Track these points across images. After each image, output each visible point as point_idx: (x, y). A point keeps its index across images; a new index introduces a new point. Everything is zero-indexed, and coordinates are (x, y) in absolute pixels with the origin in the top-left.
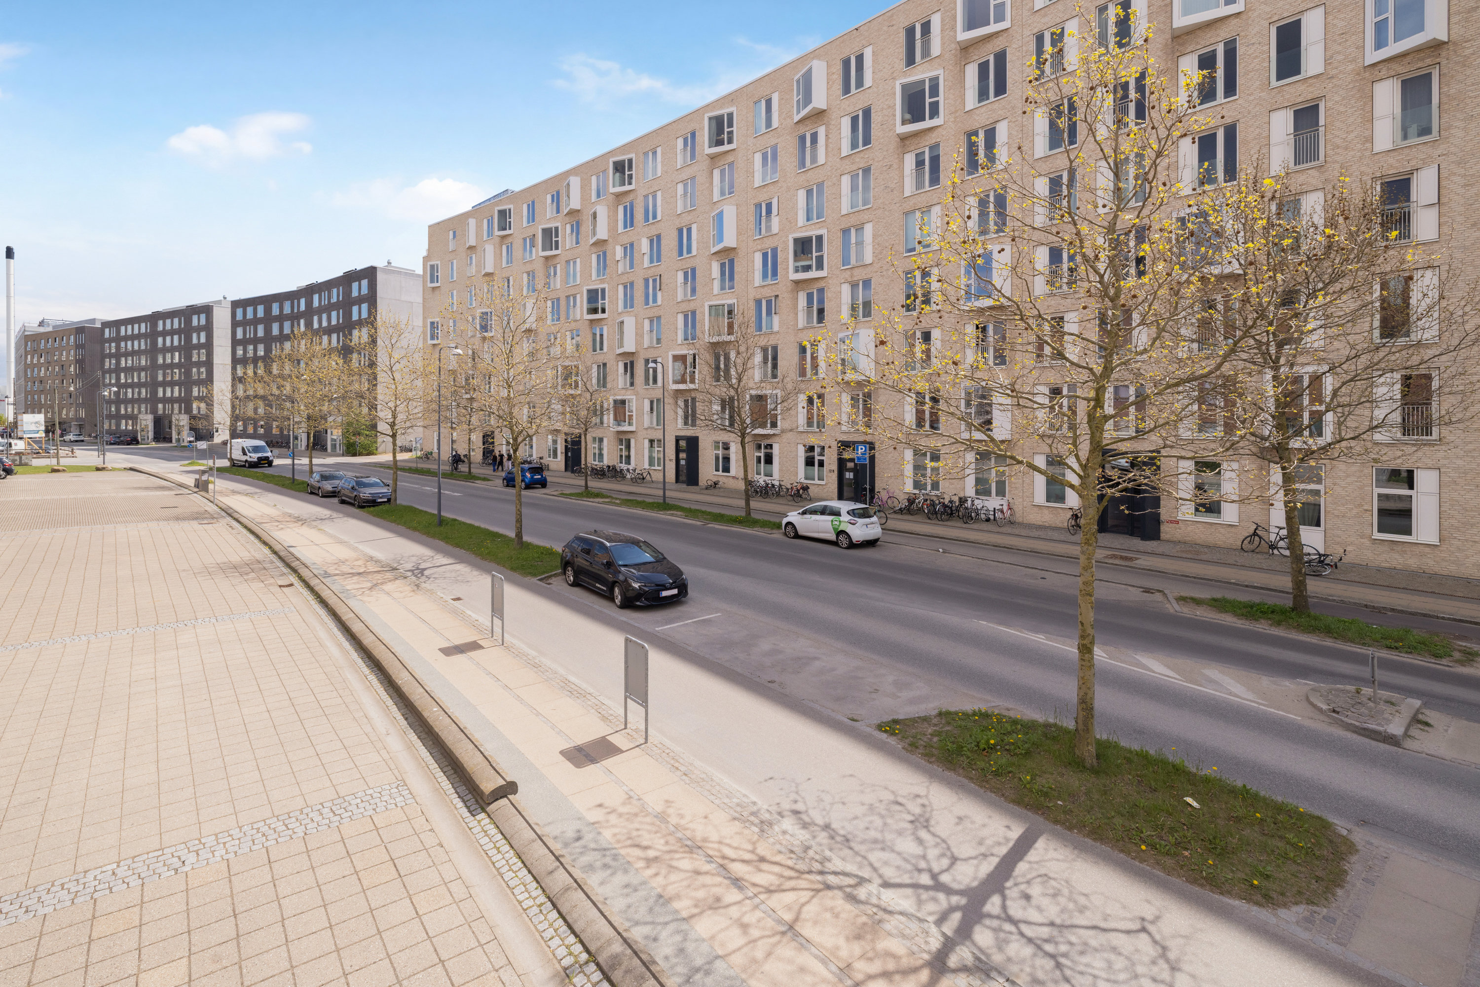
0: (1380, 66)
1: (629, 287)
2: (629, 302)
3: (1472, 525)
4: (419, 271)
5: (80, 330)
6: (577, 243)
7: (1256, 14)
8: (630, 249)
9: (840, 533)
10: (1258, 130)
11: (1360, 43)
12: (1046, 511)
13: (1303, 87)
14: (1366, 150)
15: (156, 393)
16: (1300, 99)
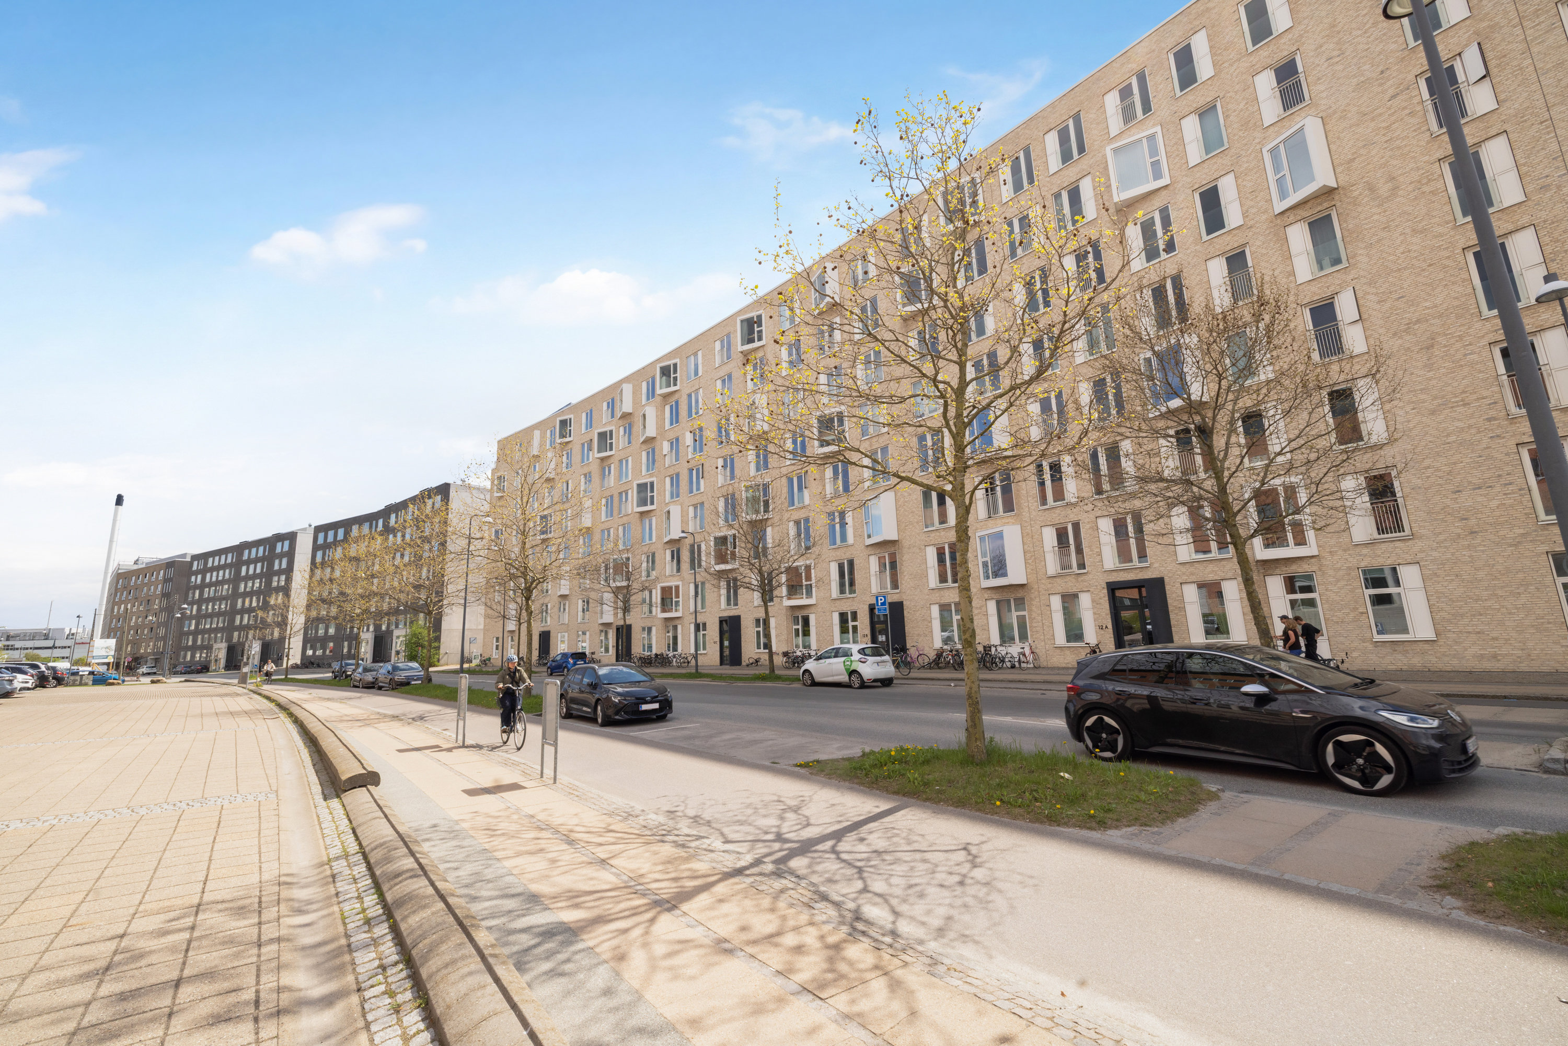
0: (1288, 214)
1: (675, 479)
2: (675, 494)
3: (1462, 616)
4: (488, 485)
5: (170, 564)
6: (629, 443)
7: (1180, 185)
8: (675, 443)
9: (853, 672)
10: (1199, 278)
11: (1268, 197)
12: (1068, 652)
13: (1229, 238)
14: (1291, 282)
15: (234, 621)
16: (1229, 248)
